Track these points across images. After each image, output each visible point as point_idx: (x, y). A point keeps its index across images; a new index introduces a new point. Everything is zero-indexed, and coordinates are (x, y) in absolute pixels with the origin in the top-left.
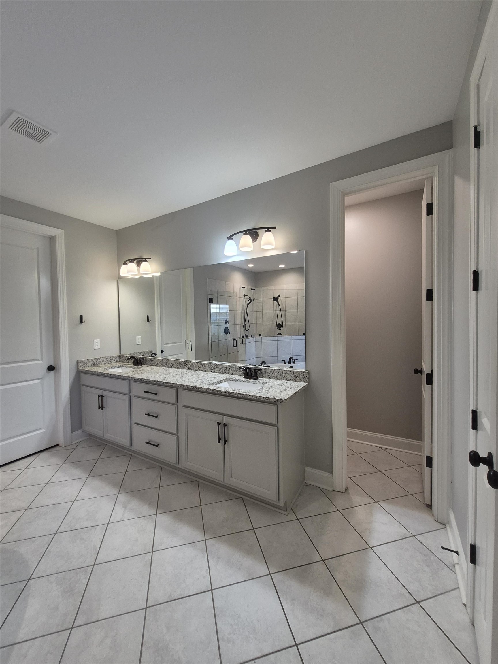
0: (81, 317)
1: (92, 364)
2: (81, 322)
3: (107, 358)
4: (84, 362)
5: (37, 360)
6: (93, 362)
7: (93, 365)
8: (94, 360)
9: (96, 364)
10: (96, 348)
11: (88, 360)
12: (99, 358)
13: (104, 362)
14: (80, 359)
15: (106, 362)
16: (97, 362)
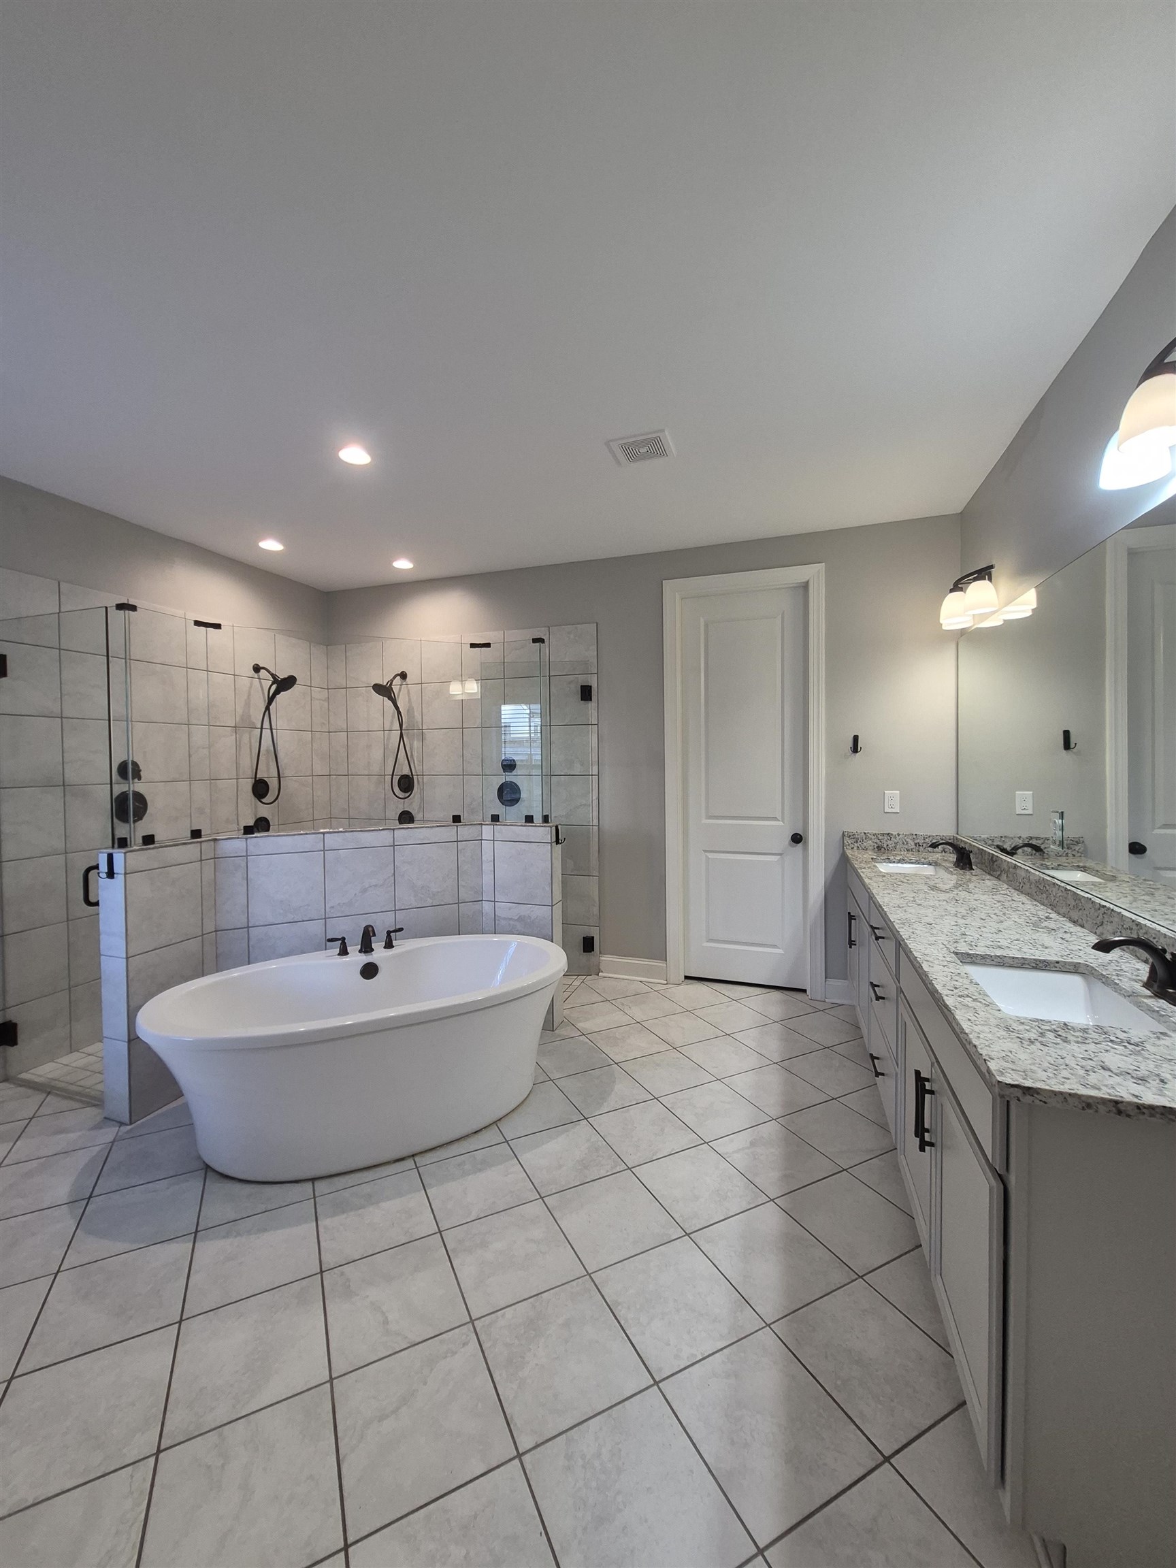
0: (856, 739)
1: (876, 845)
2: (855, 749)
3: (915, 837)
4: (857, 836)
5: (775, 819)
6: (878, 841)
7: (878, 847)
8: (880, 838)
9: (885, 846)
10: (890, 810)
11: (865, 833)
12: (894, 833)
13: (907, 847)
14: (852, 829)
15: (914, 847)
16: (889, 842)
